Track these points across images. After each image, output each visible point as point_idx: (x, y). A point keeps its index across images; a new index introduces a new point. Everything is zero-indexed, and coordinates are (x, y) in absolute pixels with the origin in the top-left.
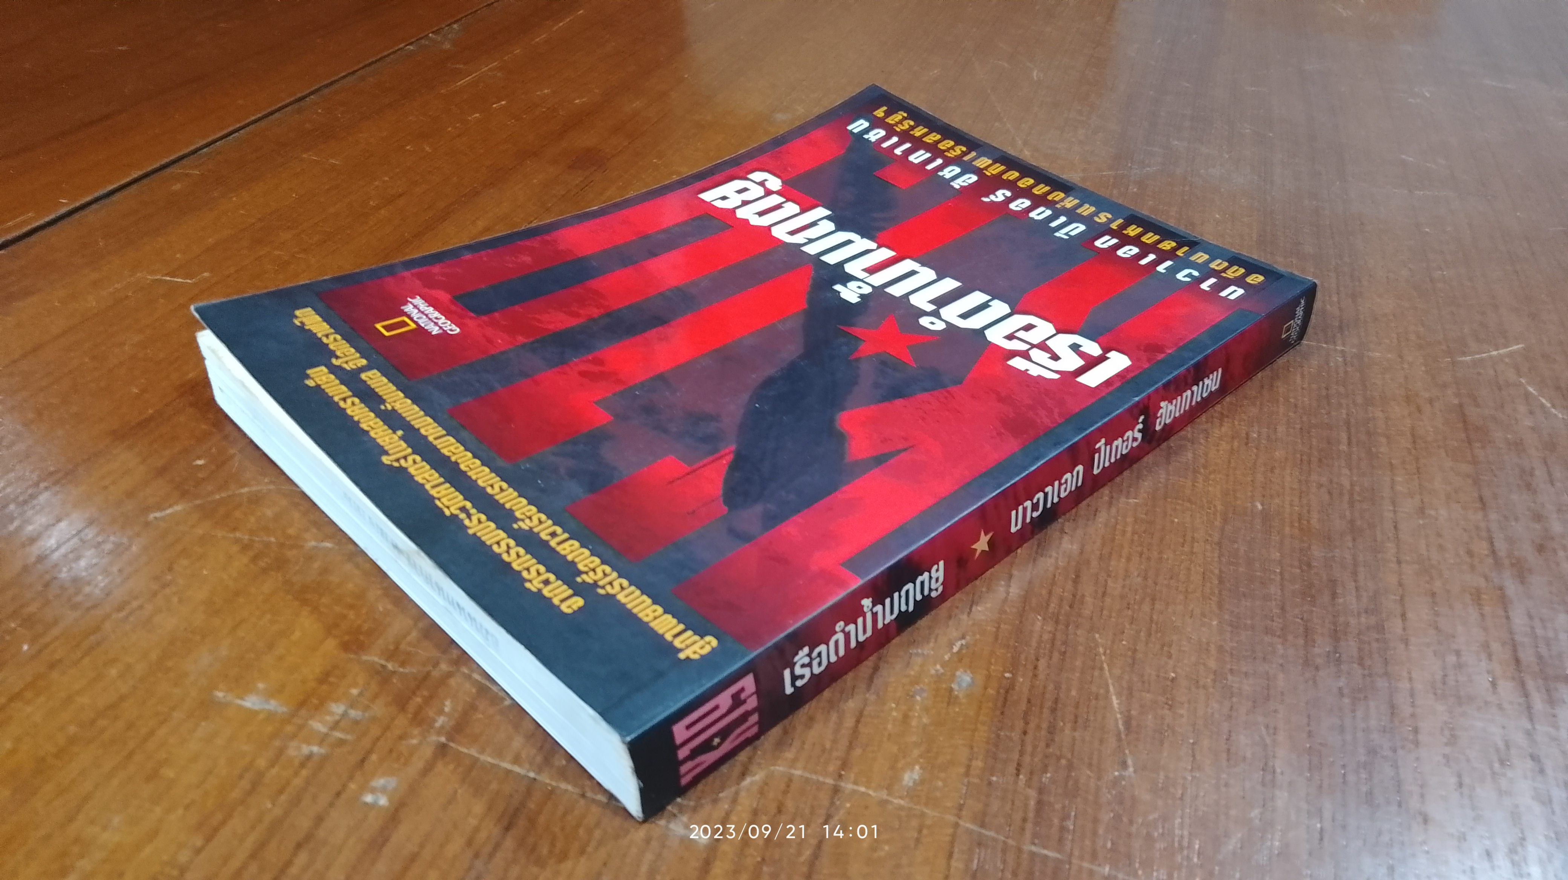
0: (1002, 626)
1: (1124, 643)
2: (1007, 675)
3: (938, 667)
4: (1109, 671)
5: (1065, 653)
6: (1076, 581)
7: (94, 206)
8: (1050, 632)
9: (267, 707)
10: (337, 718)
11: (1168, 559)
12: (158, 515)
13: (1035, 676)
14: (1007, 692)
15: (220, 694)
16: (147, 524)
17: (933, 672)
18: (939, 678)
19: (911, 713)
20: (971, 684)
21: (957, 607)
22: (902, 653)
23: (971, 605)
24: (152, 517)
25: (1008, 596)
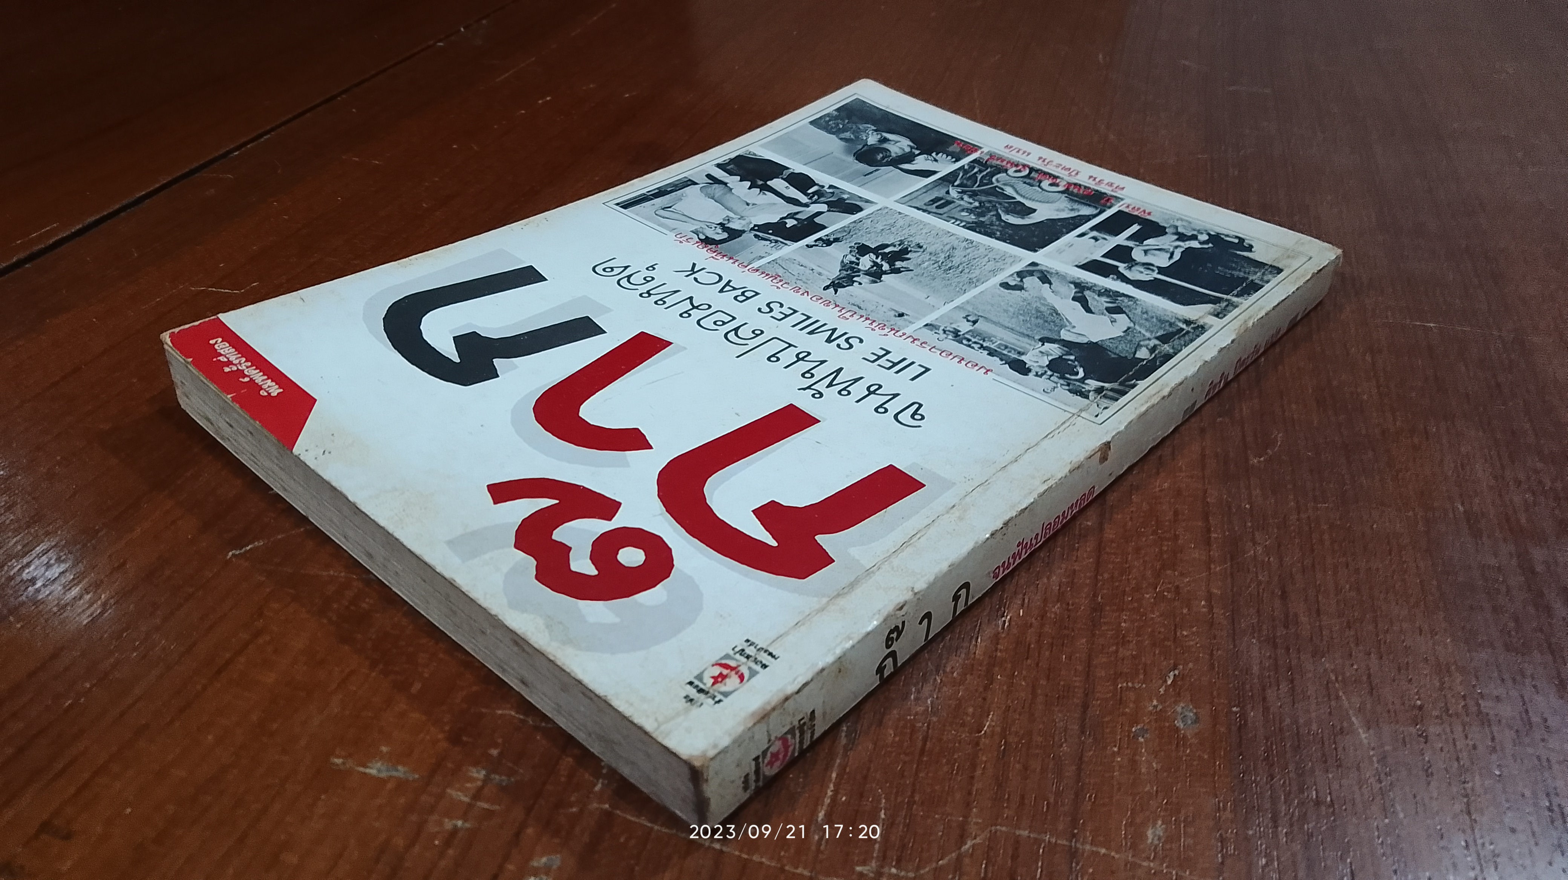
0: (1215, 652)
1: (1355, 667)
2: (1234, 709)
3: (1155, 703)
4: (1348, 699)
5: (1292, 681)
6: (1284, 596)
7: (123, 214)
8: (1270, 657)
9: (395, 774)
10: (479, 783)
11: (1377, 570)
12: (238, 552)
13: (1266, 709)
14: (1240, 728)
15: (338, 761)
16: (228, 563)
17: (1151, 708)
18: (1160, 716)
19: (1137, 758)
20: (1197, 720)
21: (1159, 633)
22: (1111, 688)
23: (1175, 629)
24: (230, 554)
25: (1212, 617)
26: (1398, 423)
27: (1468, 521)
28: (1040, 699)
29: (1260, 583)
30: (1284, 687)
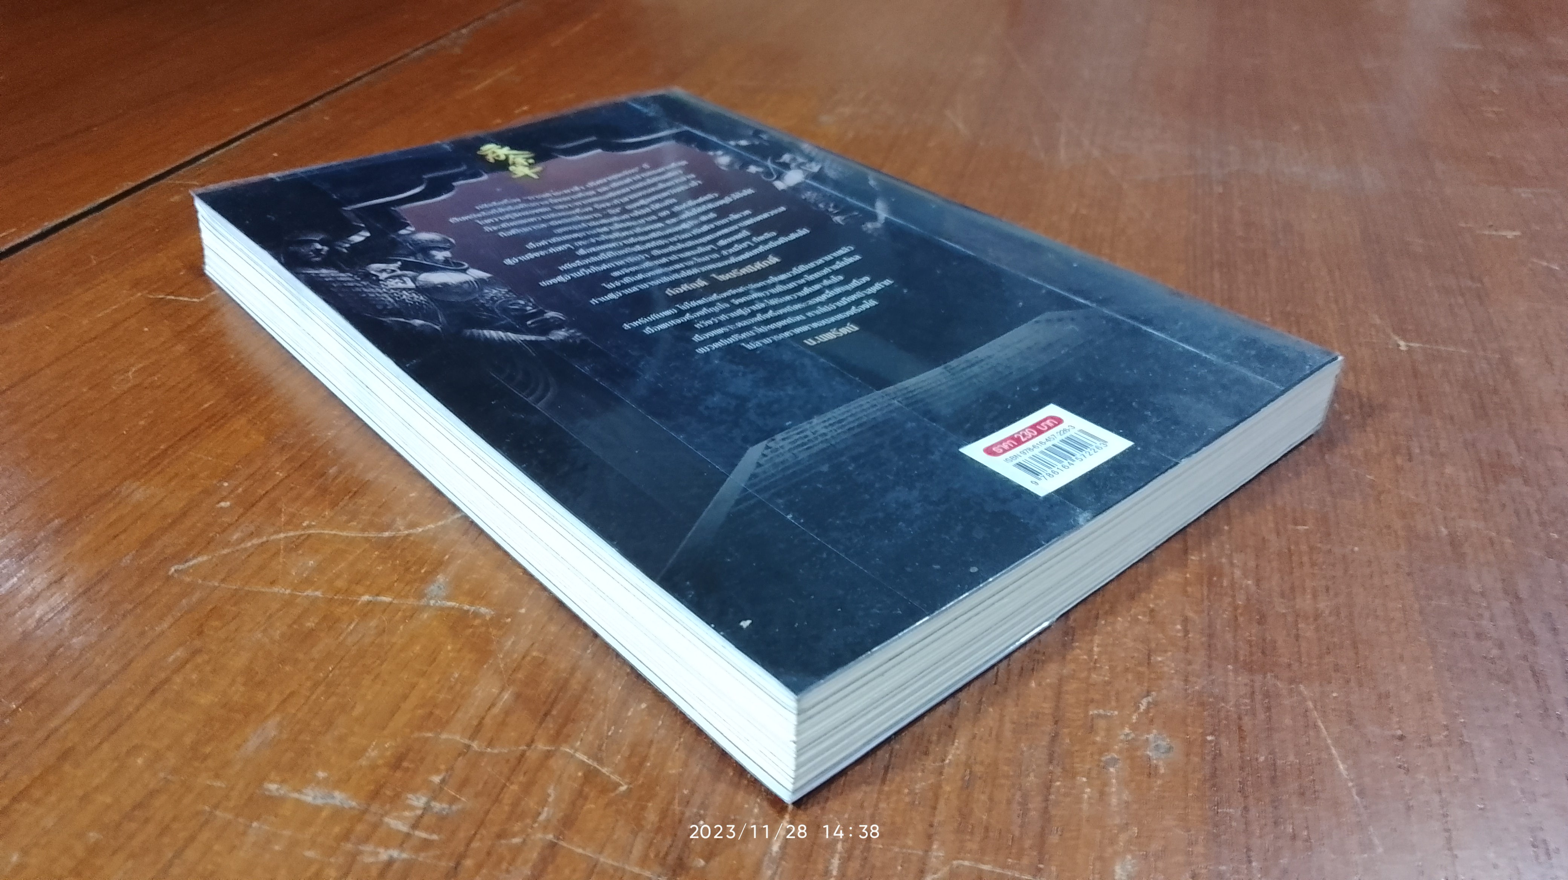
0: (1190, 679)
1: (1335, 695)
2: (1209, 738)
3: (1127, 730)
4: (1326, 729)
5: (1269, 709)
6: (1262, 620)
7: (84, 220)
8: (1246, 685)
9: (331, 801)
10: (418, 812)
12: (181, 567)
13: (1242, 738)
14: (1214, 758)
15: (273, 787)
16: (168, 578)
17: (1122, 737)
18: (1131, 745)
19: (1107, 789)
20: (1170, 749)
21: (1133, 657)
22: (1082, 715)
23: (1149, 656)
24: (173, 570)
25: (1188, 642)
26: (1381, 444)
27: (1452, 543)
28: (1008, 726)
29: (1236, 608)
30: (1262, 716)
